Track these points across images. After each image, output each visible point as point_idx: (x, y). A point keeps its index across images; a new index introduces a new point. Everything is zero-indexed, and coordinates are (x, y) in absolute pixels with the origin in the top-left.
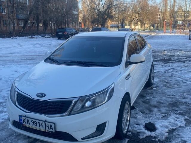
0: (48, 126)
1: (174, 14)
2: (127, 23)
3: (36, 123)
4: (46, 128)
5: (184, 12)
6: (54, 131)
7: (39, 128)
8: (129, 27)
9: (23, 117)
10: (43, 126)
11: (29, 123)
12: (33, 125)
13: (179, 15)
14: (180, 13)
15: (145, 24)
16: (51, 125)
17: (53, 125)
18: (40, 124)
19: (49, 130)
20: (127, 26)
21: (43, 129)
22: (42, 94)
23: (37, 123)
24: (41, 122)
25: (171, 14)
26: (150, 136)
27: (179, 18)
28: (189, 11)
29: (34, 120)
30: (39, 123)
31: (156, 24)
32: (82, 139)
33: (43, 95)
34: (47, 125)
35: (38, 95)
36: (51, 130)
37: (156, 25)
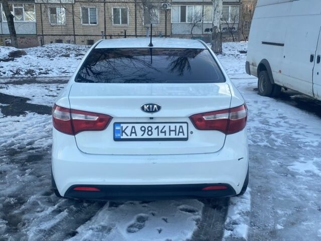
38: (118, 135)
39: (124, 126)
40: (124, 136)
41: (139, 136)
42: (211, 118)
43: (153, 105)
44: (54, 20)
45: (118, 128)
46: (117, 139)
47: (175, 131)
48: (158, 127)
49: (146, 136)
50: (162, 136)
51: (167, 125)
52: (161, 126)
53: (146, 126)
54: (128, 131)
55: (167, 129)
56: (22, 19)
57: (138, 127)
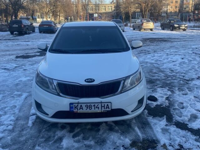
0: (104, 107)
1: (86, 6)
2: (39, 15)
3: (90, 106)
4: (102, 109)
5: (95, 5)
6: (110, 109)
7: (94, 110)
8: (41, 19)
9: (74, 104)
10: (98, 108)
11: (82, 108)
12: (86, 109)
13: (90, 8)
14: (92, 6)
15: (60, 17)
16: (108, 105)
17: (109, 104)
18: (96, 107)
19: (105, 110)
20: (39, 18)
21: (99, 111)
22: (91, 79)
23: (92, 106)
24: (96, 105)
25: (84, 7)
26: (157, 105)
27: (90, 11)
28: (99, 4)
29: (89, 104)
30: (94, 105)
31: (69, 16)
32: (132, 112)
33: (93, 80)
34: (103, 105)
35: (87, 81)
36: (108, 109)
37: (70, 18)
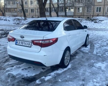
38: (16, 43)
39: (18, 41)
40: (17, 44)
41: (20, 44)
42: (38, 42)
43: (22, 36)
44: (79, 11)
45: (16, 41)
46: (16, 44)
47: (28, 44)
48: (24, 43)
49: (22, 45)
50: (25, 45)
51: (27, 42)
52: (25, 42)
53: (22, 42)
54: (18, 43)
55: (26, 43)
56: (70, 11)
57: (20, 42)
